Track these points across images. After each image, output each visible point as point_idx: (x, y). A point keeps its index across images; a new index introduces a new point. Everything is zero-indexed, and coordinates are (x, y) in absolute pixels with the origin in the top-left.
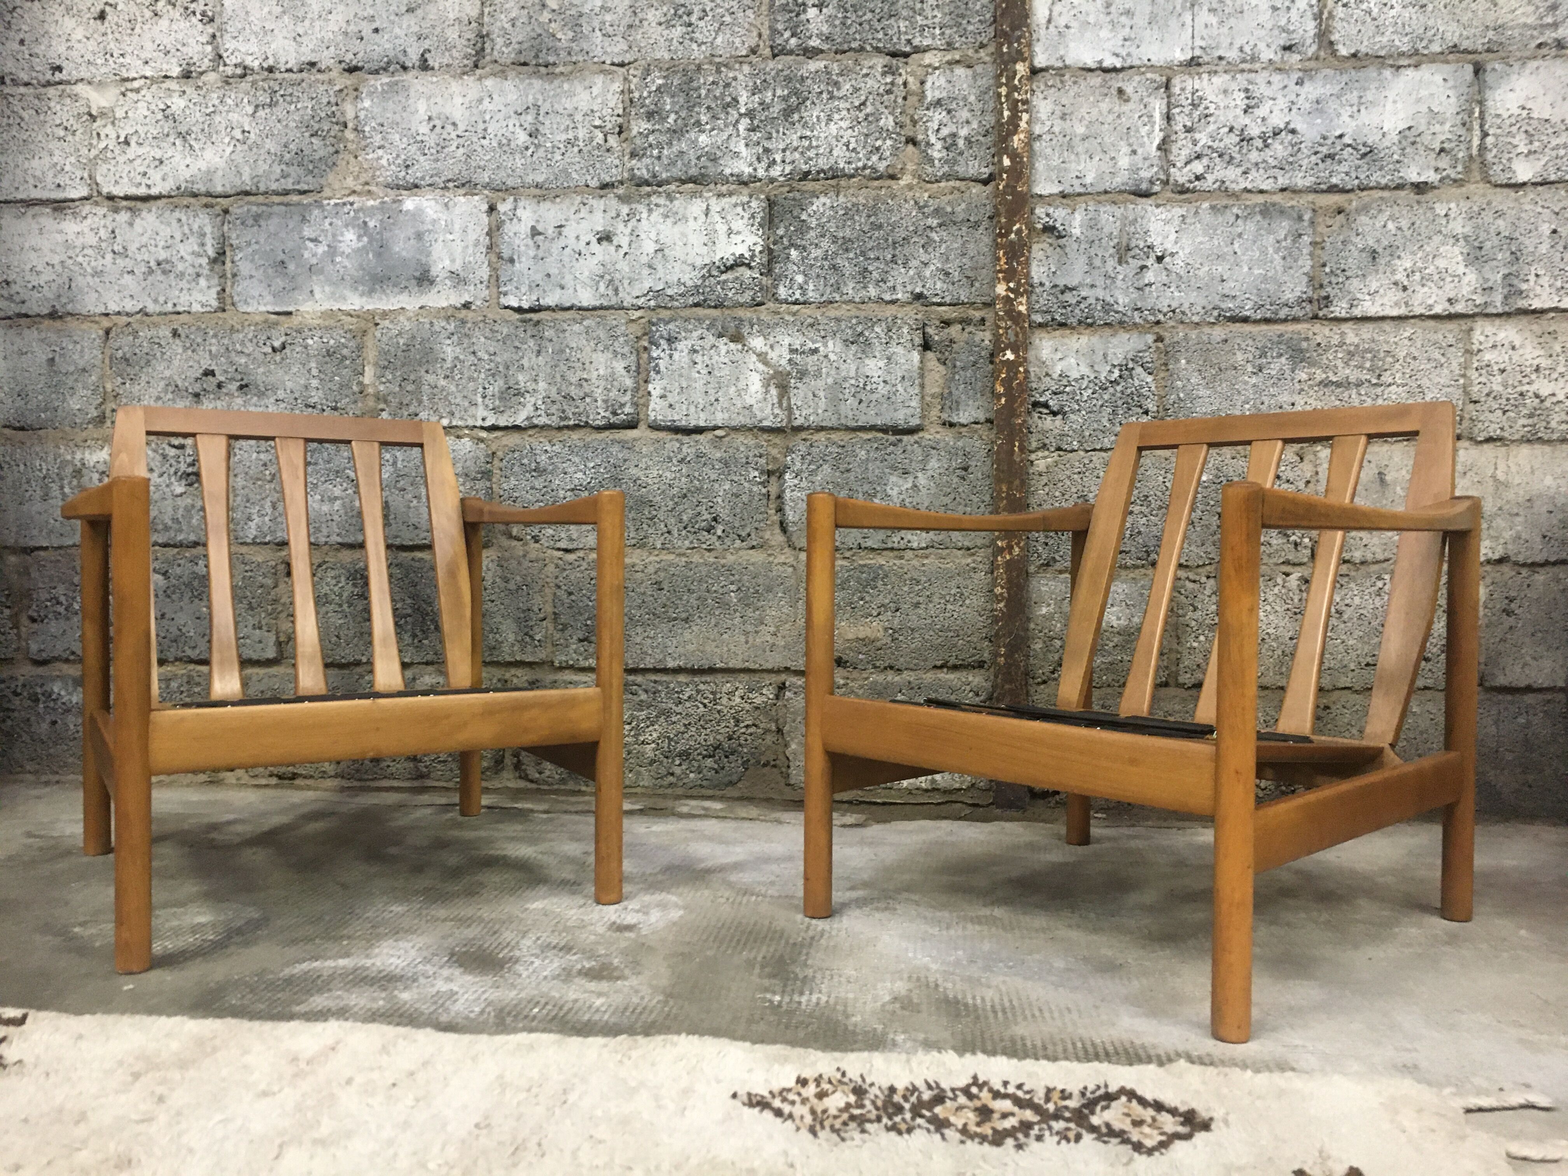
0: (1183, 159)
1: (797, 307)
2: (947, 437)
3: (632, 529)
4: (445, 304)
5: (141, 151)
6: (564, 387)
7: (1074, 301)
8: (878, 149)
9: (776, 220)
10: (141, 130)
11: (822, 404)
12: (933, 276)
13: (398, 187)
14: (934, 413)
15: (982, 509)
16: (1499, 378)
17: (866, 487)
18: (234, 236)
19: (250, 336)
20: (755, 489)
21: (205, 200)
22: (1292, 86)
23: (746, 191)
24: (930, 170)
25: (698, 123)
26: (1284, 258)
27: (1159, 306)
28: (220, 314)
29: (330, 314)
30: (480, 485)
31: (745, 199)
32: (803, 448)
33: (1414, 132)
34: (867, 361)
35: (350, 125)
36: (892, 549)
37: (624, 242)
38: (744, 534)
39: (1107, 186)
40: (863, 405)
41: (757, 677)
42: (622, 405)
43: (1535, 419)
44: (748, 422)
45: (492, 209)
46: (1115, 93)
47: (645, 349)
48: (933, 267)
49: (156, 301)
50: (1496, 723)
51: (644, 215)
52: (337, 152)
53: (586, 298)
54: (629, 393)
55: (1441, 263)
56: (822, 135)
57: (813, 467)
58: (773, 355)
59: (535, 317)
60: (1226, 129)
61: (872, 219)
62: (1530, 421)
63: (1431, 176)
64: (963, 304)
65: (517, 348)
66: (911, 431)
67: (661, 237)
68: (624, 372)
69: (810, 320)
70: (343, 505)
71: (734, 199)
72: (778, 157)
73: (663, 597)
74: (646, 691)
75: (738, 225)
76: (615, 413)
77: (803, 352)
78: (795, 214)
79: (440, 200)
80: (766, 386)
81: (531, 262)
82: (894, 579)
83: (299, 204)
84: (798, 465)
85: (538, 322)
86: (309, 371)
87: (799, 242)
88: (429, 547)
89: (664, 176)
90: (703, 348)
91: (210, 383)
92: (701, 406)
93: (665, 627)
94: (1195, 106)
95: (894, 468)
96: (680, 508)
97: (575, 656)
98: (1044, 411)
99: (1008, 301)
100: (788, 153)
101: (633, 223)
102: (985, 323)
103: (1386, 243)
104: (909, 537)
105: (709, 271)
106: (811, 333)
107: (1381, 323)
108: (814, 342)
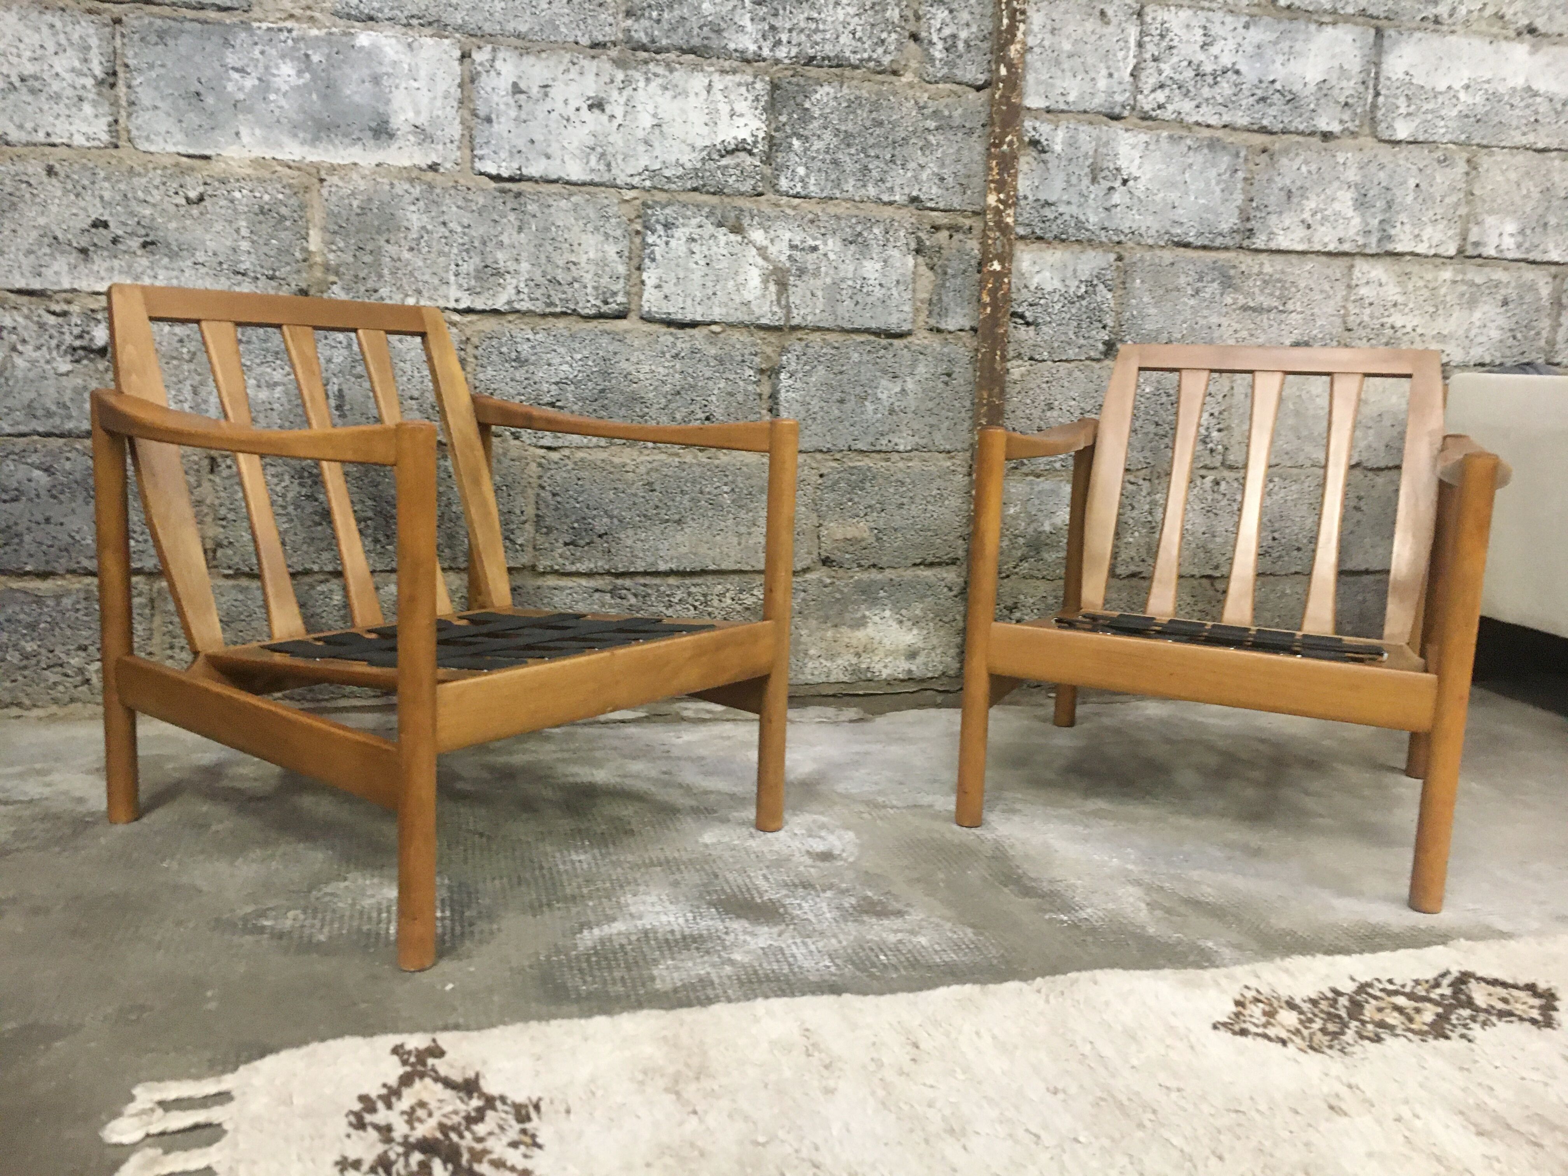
0: (1150, 86)
1: (797, 201)
2: (934, 342)
4: (407, 163)
6: (549, 269)
7: (1052, 216)
8: (883, 41)
9: (779, 105)
11: (820, 303)
12: (929, 180)
13: (349, 16)
14: (923, 317)
15: (963, 414)
16: (1368, 310)
17: (859, 390)
18: (130, 53)
19: (157, 182)
20: (750, 388)
21: (90, 4)
22: (1240, 30)
23: (749, 70)
24: (931, 70)
26: (1223, 191)
27: (1122, 227)
28: (114, 152)
29: (260, 163)
31: (750, 79)
32: (798, 347)
33: (1327, 85)
34: (866, 263)
36: (880, 452)
37: (619, 111)
39: (1087, 106)
40: (860, 307)
41: (746, 578)
42: (615, 294)
44: (746, 319)
45: (465, 56)
46: (1097, 12)
47: (638, 233)
48: (929, 171)
49: (21, 127)
51: (642, 84)
53: (575, 171)
54: (622, 281)
55: (1337, 206)
56: (830, 19)
57: (808, 368)
58: (773, 250)
59: (516, 187)
60: (1185, 63)
61: (874, 115)
63: (1336, 128)
64: (955, 210)
65: (496, 221)
66: (900, 336)
67: (659, 111)
68: (616, 257)
69: (810, 216)
70: (286, 393)
71: (738, 78)
72: (784, 37)
73: (654, 498)
74: (636, 595)
75: (742, 106)
76: (606, 302)
77: (803, 249)
78: (799, 100)
79: (402, 39)
80: (765, 282)
81: (512, 125)
82: (881, 481)
83: (219, 23)
85: (518, 195)
86: (237, 231)
87: (801, 131)
89: (664, 42)
90: (701, 237)
91: (102, 236)
92: (698, 299)
93: (657, 530)
94: (1162, 36)
95: (884, 372)
96: (673, 406)
97: (561, 561)
98: (1020, 321)
99: (998, 212)
100: (794, 34)
101: (628, 91)
102: (974, 232)
103: (1299, 184)
104: (896, 440)
105: (709, 154)
106: (811, 230)
107: (1289, 256)
108: (814, 239)
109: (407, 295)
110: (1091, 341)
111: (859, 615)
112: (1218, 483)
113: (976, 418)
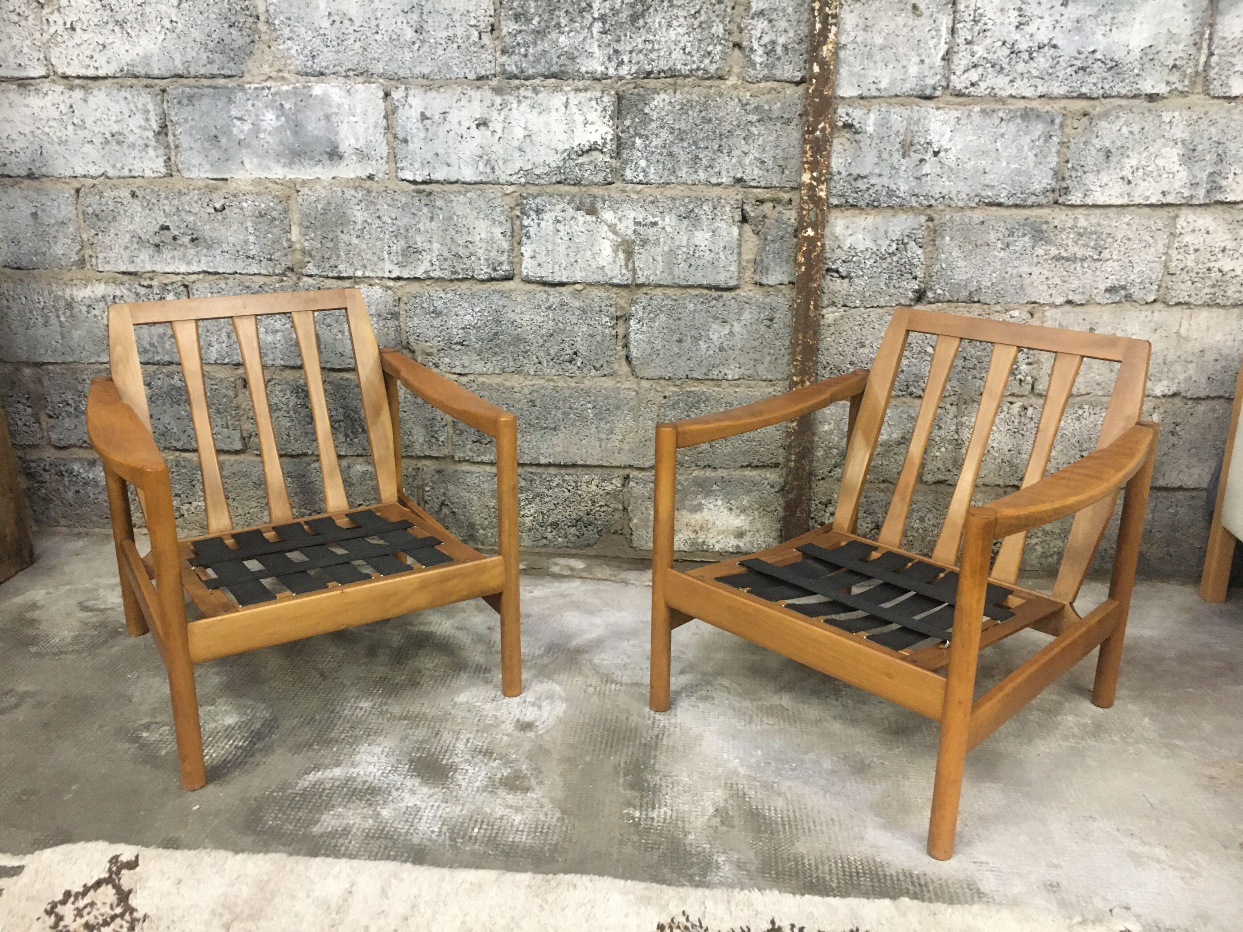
0: (962, 68)
1: (640, 187)
2: (757, 294)
3: (511, 359)
4: (353, 176)
5: (86, 36)
6: (453, 247)
7: (864, 188)
8: (709, 53)
9: (624, 113)
10: (84, 18)
11: (660, 266)
12: (751, 164)
13: (307, 74)
14: (748, 274)
15: (783, 351)
16: (1193, 257)
17: (693, 332)
18: (173, 113)
19: (196, 198)
20: (607, 331)
21: (146, 81)
22: (1058, 7)
23: (598, 86)
24: (752, 72)
25: (558, 25)
26: (1036, 155)
27: (932, 193)
28: (168, 179)
29: (258, 182)
30: (390, 323)
31: (599, 94)
32: (644, 301)
33: (1154, 50)
34: (696, 233)
35: (262, 18)
36: (712, 380)
37: (498, 127)
38: (598, 366)
39: (898, 91)
40: (693, 268)
41: (608, 471)
42: (501, 264)
43: (1216, 289)
44: (602, 279)
45: (387, 95)
46: (909, 7)
47: (518, 217)
48: (752, 157)
49: (114, 167)
50: (1153, 512)
51: (515, 105)
52: (253, 42)
53: (468, 174)
54: (506, 254)
55: (1160, 162)
56: (663, 39)
58: (621, 227)
59: (427, 188)
60: (1000, 43)
61: (703, 114)
62: (1212, 290)
63: (1162, 89)
64: (775, 187)
65: (414, 214)
66: (728, 289)
67: (529, 124)
68: (501, 237)
69: (651, 198)
70: (284, 337)
71: (589, 94)
72: (626, 59)
73: (536, 411)
74: (525, 479)
75: (593, 116)
76: (495, 270)
77: (645, 225)
78: (640, 107)
79: (344, 87)
80: (616, 251)
81: (422, 143)
82: (713, 402)
83: (224, 87)
84: (640, 314)
85: (430, 194)
86: (246, 229)
87: (642, 132)
88: (354, 370)
89: (531, 71)
90: (565, 219)
91: (167, 236)
92: (563, 266)
93: (538, 434)
94: (976, 22)
95: (715, 318)
96: (548, 344)
97: (470, 454)
98: (836, 275)
99: (811, 187)
100: (634, 54)
101: (503, 113)
102: (792, 204)
103: (1119, 144)
104: (726, 371)
105: (569, 155)
106: (651, 208)
107: (1109, 211)
108: (654, 216)
109: (356, 269)
110: (901, 291)
111: (696, 502)
112: (1026, 409)
113: (793, 354)
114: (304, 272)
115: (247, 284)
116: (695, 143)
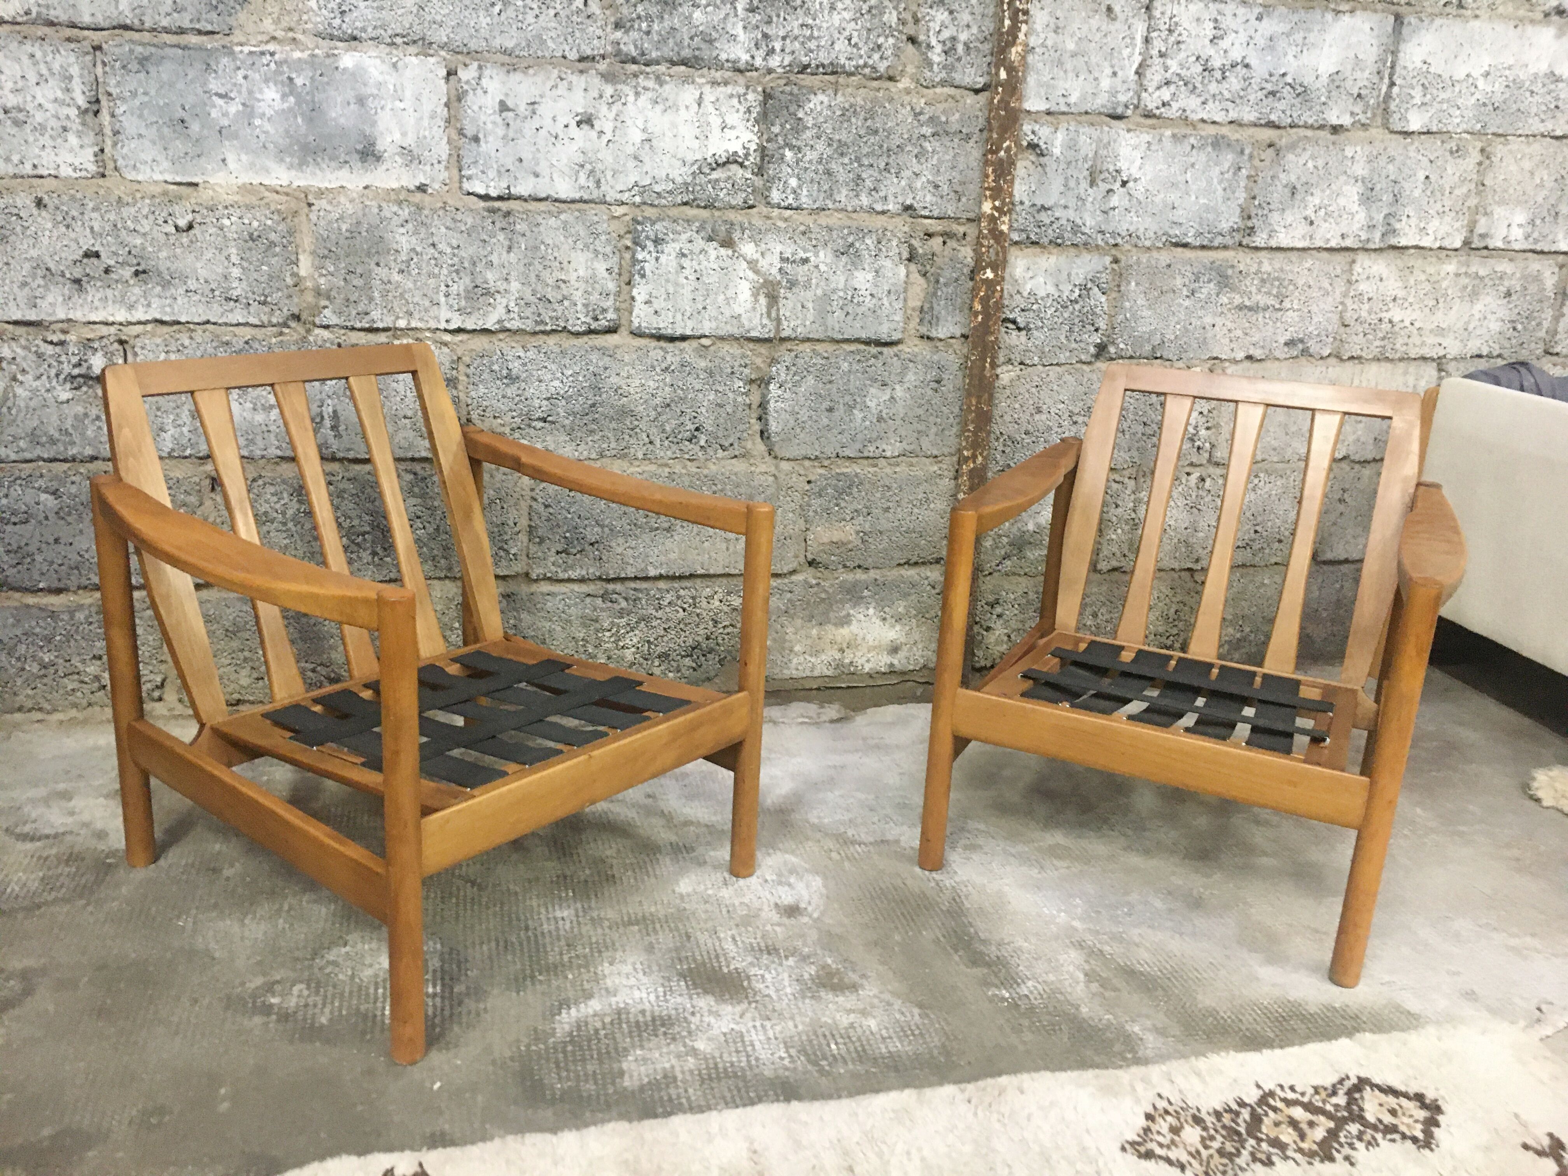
0: (1155, 84)
1: (788, 213)
2: (922, 349)
3: (612, 439)
4: (395, 185)
6: (539, 288)
7: (1048, 222)
8: (879, 47)
9: (772, 116)
11: (810, 316)
12: (923, 188)
13: (332, 37)
14: (914, 323)
15: (951, 420)
16: (1366, 306)
17: (848, 398)
18: (113, 82)
19: (145, 211)
20: (739, 399)
21: (69, 32)
22: (1253, 21)
23: (741, 80)
24: (928, 74)
26: (1225, 189)
27: (1119, 230)
28: (101, 181)
29: (247, 189)
31: (742, 90)
32: (788, 358)
33: (1340, 76)
34: (856, 273)
36: (867, 458)
37: (608, 127)
38: (727, 444)
39: (1088, 107)
40: (850, 318)
41: (733, 581)
42: (604, 311)
43: (1386, 342)
44: (736, 332)
45: (451, 73)
46: (1103, 8)
47: (627, 248)
48: (924, 179)
49: (7, 160)
50: (1320, 589)
51: (631, 98)
53: (564, 189)
54: (612, 297)
55: (1342, 201)
56: (825, 25)
57: (797, 378)
58: (763, 264)
59: (505, 205)
60: (1193, 58)
61: (869, 123)
62: (1382, 343)
63: (1346, 120)
64: (949, 218)
65: (485, 241)
66: (891, 344)
67: (649, 125)
68: (605, 274)
69: (802, 228)
71: (729, 89)
72: (778, 46)
74: (626, 599)
75: (734, 118)
76: (596, 318)
77: (794, 262)
78: (792, 110)
79: (387, 58)
80: (755, 295)
81: (499, 144)
82: (867, 486)
83: (201, 48)
84: (783, 376)
85: (508, 214)
86: (228, 258)
87: (794, 142)
89: (654, 55)
90: (691, 252)
91: (94, 267)
92: (688, 314)
93: (647, 537)
95: (874, 380)
96: (664, 418)
97: (553, 569)
98: (1011, 326)
99: (992, 219)
100: (788, 41)
101: (617, 108)
102: (968, 238)
103: (1303, 179)
104: (885, 447)
105: (700, 168)
106: (803, 242)
107: (1289, 254)
108: (805, 251)
109: (398, 318)
110: (1083, 345)
111: (844, 613)
112: (1203, 480)
113: (964, 424)
114: (317, 321)
115: (225, 339)
116: (858, 159)
